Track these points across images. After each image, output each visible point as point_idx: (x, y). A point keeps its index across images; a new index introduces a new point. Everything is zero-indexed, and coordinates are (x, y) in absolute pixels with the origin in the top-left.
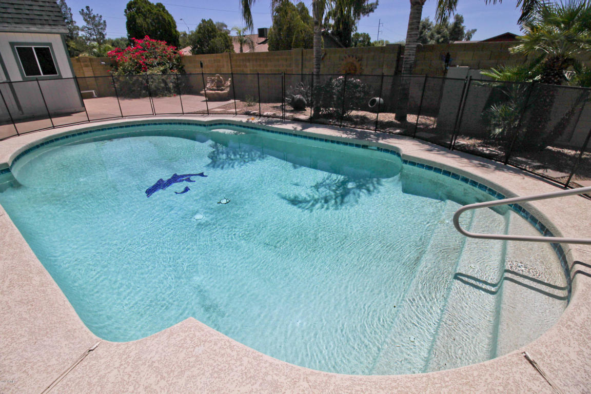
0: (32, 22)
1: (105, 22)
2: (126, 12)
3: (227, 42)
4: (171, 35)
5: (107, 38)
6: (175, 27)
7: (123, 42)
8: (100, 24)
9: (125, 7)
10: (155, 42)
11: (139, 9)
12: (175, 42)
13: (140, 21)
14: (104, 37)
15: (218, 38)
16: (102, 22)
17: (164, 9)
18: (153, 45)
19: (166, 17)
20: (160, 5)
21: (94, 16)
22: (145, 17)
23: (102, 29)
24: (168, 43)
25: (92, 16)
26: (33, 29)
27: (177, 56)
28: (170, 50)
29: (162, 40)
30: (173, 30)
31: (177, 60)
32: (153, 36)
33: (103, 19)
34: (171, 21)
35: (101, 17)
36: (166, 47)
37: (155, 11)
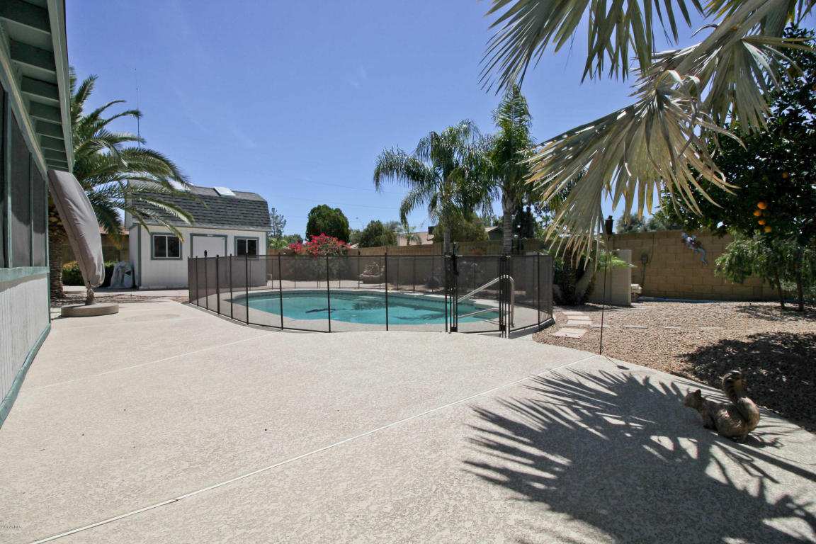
0: (251, 224)
1: (285, 221)
2: (309, 215)
3: (391, 238)
4: (343, 233)
5: (283, 235)
6: (348, 226)
7: (295, 239)
8: (280, 222)
9: (310, 212)
10: (328, 238)
11: (320, 213)
12: (345, 238)
13: (319, 222)
14: (281, 234)
15: (383, 236)
16: (283, 221)
17: (341, 213)
18: (326, 240)
19: (341, 219)
20: (338, 210)
21: (277, 216)
22: (324, 218)
23: (281, 227)
24: (339, 239)
25: (275, 216)
26: (251, 228)
27: (344, 249)
28: (340, 244)
29: (334, 237)
30: (345, 229)
31: (344, 252)
32: (328, 233)
33: (284, 218)
34: (345, 221)
35: (283, 217)
36: (337, 242)
37: (333, 214)
